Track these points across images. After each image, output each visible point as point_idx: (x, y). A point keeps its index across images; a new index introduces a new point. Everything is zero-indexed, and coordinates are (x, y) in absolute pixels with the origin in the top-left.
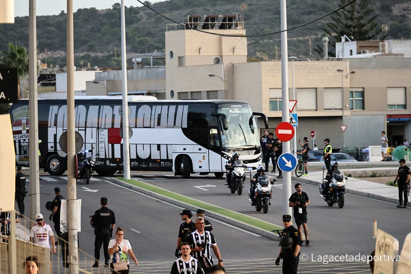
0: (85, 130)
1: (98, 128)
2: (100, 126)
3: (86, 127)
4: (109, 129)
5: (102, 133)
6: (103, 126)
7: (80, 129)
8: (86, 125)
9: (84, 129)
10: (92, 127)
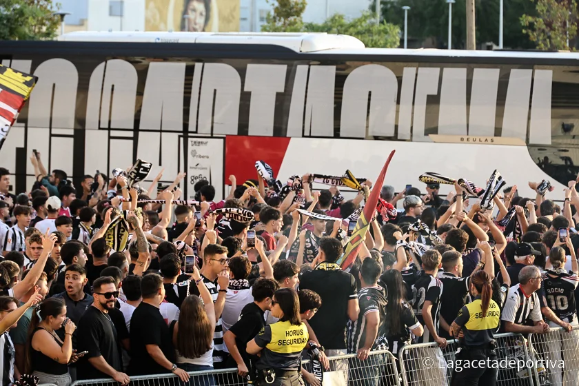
0: (135, 139)
1: (185, 133)
2: (192, 128)
3: (136, 129)
4: (227, 139)
5: (201, 150)
6: (205, 129)
7: (113, 133)
8: (137, 121)
9: (131, 134)
10: (161, 131)
